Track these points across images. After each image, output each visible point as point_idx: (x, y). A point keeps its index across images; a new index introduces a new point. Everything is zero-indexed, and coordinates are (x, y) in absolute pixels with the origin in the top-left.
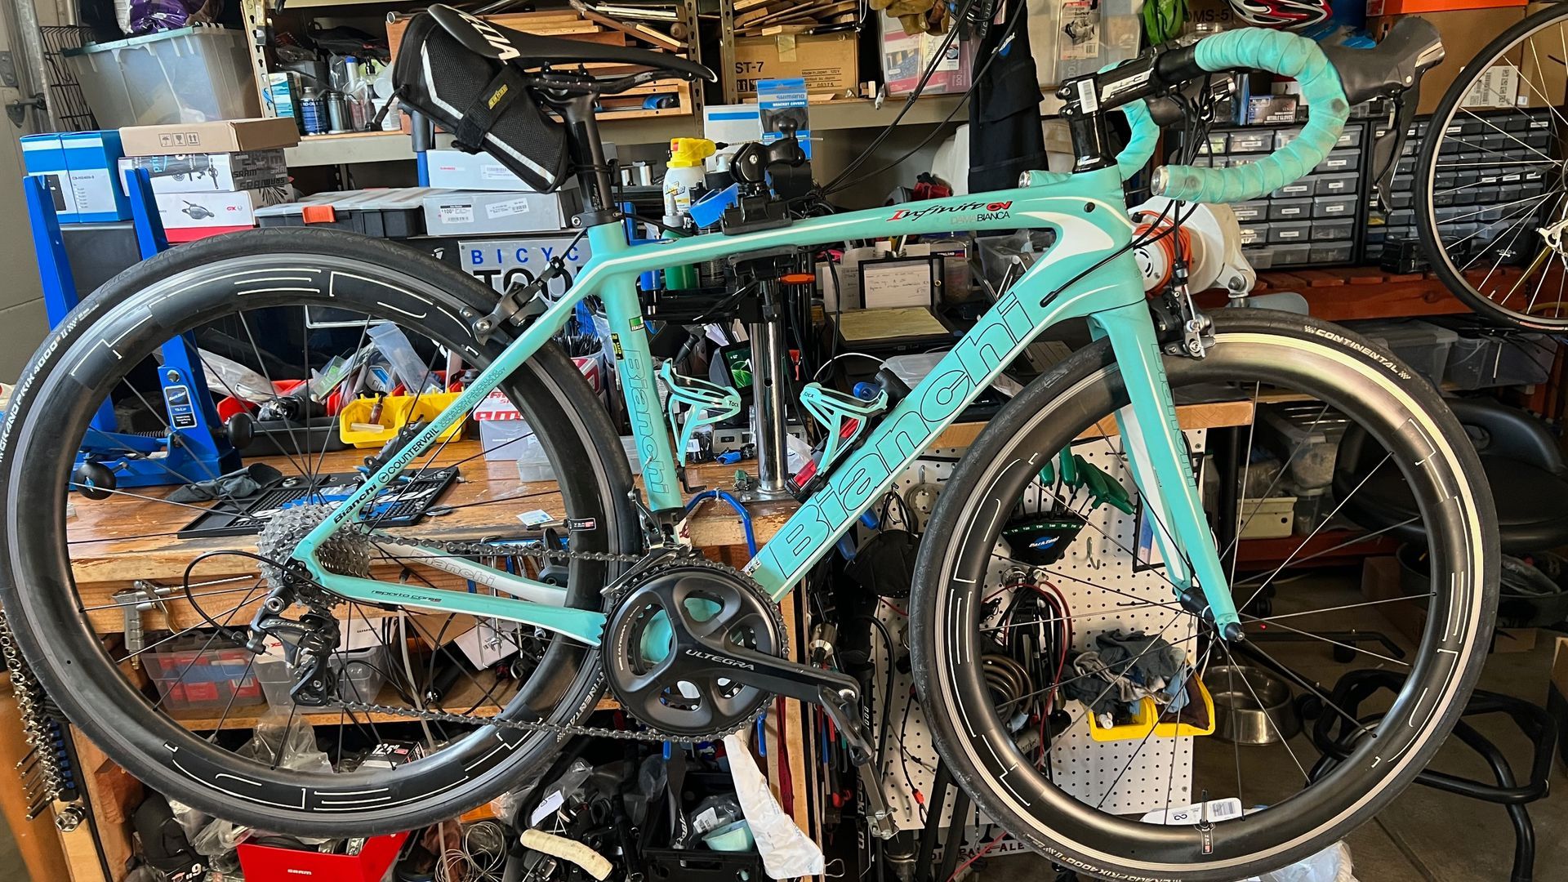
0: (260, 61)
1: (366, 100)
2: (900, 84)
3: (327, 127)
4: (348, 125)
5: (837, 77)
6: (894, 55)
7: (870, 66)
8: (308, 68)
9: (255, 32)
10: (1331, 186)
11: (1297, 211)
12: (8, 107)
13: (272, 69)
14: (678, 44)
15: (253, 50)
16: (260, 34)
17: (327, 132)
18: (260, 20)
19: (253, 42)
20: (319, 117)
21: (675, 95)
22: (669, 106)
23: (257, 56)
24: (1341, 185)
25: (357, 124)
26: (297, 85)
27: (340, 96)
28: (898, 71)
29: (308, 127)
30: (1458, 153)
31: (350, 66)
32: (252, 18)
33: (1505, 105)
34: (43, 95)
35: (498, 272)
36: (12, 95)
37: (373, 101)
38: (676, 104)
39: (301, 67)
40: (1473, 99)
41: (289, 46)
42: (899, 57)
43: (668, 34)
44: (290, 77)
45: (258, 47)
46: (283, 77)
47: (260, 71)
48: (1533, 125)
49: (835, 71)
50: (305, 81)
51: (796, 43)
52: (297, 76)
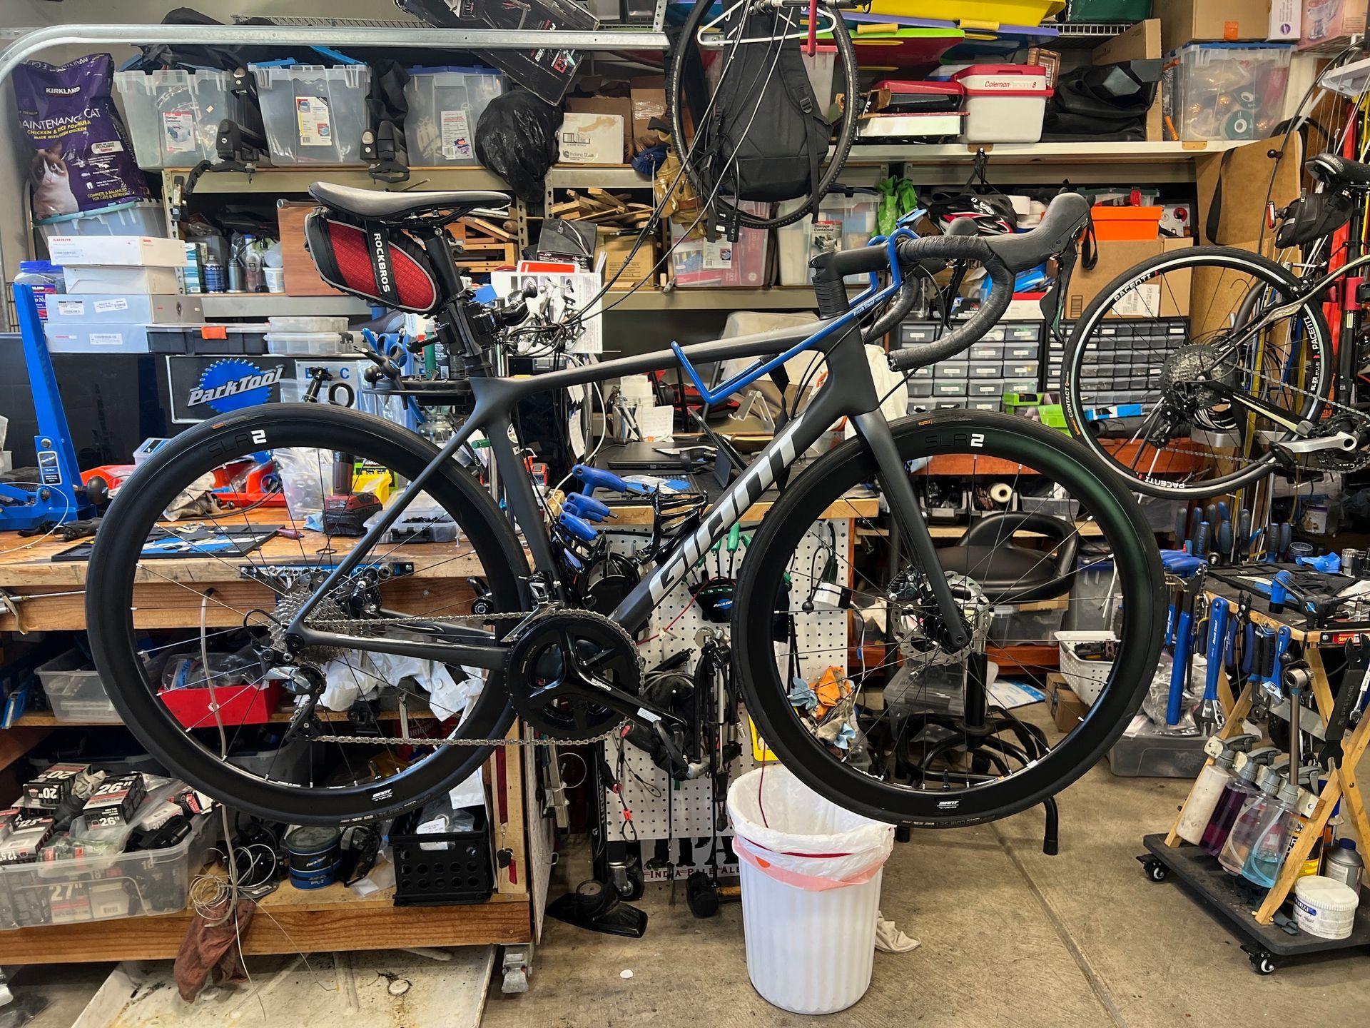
0: (174, 233)
1: (258, 269)
2: (685, 277)
3: (225, 287)
4: (243, 287)
5: (637, 270)
6: (681, 254)
7: (662, 264)
8: (214, 241)
9: (171, 210)
10: (1017, 370)
11: (992, 389)
13: (183, 239)
14: (507, 235)
15: (169, 224)
16: (176, 212)
17: (225, 291)
18: (176, 201)
19: (169, 217)
20: (219, 279)
23: (172, 228)
24: (1024, 370)
25: (251, 287)
26: (203, 254)
27: (239, 262)
28: (683, 267)
29: (209, 287)
30: (1115, 350)
31: (248, 241)
32: (170, 199)
33: (1149, 315)
37: (264, 269)
39: (207, 239)
40: (1126, 309)
41: (200, 223)
42: (684, 256)
43: (501, 228)
44: (198, 246)
45: (173, 222)
46: (192, 246)
48: (1172, 331)
49: (636, 265)
50: (210, 251)
51: (605, 242)
52: (204, 245)
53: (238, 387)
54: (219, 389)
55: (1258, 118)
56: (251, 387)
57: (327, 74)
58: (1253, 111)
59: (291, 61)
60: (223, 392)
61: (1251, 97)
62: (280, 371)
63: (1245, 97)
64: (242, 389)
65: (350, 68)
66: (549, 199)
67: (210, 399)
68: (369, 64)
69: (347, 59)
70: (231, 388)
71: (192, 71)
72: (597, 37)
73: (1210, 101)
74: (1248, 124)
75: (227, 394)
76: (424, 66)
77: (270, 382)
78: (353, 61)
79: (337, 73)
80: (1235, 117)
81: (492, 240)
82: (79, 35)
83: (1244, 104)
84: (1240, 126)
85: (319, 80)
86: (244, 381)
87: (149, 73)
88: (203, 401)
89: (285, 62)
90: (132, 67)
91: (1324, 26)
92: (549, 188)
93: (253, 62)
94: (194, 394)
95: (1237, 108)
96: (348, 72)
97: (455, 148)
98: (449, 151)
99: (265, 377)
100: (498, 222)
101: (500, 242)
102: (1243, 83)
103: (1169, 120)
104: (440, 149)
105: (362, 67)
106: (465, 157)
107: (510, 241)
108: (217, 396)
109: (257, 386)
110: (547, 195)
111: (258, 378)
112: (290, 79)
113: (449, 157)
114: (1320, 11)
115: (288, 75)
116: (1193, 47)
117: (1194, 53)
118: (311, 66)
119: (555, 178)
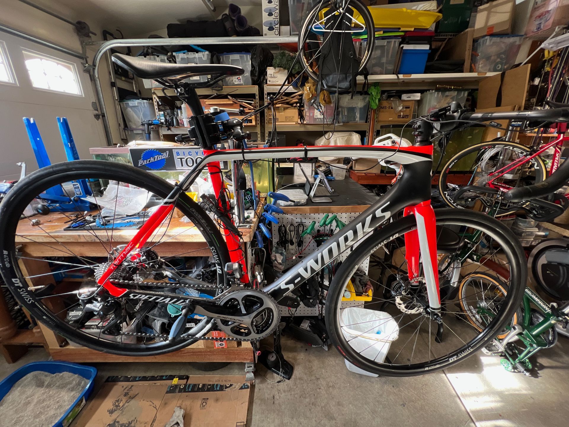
0: (157, 109)
7: (301, 117)
8: (169, 111)
9: (155, 101)
12: (94, 115)
13: (159, 111)
14: (252, 108)
19: (155, 105)
21: (251, 120)
22: (250, 123)
23: (156, 107)
25: (180, 125)
27: (176, 118)
31: (179, 111)
32: (155, 98)
34: (104, 113)
35: (184, 158)
36: (96, 112)
38: (252, 123)
39: (167, 111)
43: (251, 105)
44: (164, 113)
46: (162, 113)
47: (157, 111)
49: (293, 117)
50: (168, 114)
51: (284, 110)
52: (166, 113)
53: (154, 159)
54: (148, 160)
55: (506, 64)
56: (159, 159)
57: (197, 55)
58: (504, 61)
59: (186, 51)
60: (149, 161)
61: (504, 56)
62: (168, 153)
63: (502, 57)
64: (156, 160)
65: (204, 53)
66: (265, 96)
67: (146, 163)
68: (210, 52)
69: (202, 50)
70: (152, 160)
71: (158, 56)
72: (281, 38)
73: (488, 58)
74: (502, 67)
75: (151, 162)
76: (227, 52)
77: (165, 157)
78: (204, 50)
79: (200, 55)
80: (497, 63)
81: (248, 109)
82: (121, 43)
83: (501, 59)
84: (498, 67)
85: (195, 58)
86: (156, 157)
87: (145, 57)
88: (143, 164)
89: (184, 52)
90: (140, 55)
91: (542, 26)
92: (265, 92)
93: (175, 51)
94: (140, 162)
95: (499, 60)
96: (203, 55)
97: (237, 80)
98: (235, 81)
99: (163, 156)
100: (250, 104)
101: (249, 109)
102: (502, 51)
103: (473, 65)
104: (233, 80)
105: (207, 52)
106: (239, 83)
107: (253, 109)
108: (148, 162)
109: (160, 159)
110: (265, 95)
111: (161, 156)
112: (186, 57)
113: (236, 83)
114: (541, 19)
115: (185, 56)
116: (486, 37)
117: (487, 39)
118: (192, 53)
119: (267, 89)
